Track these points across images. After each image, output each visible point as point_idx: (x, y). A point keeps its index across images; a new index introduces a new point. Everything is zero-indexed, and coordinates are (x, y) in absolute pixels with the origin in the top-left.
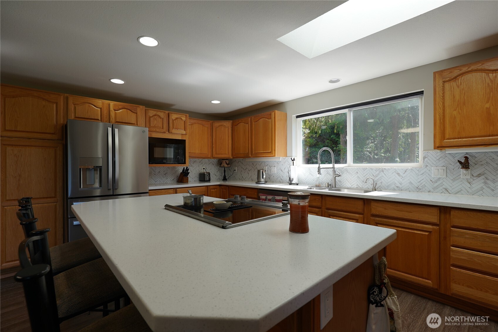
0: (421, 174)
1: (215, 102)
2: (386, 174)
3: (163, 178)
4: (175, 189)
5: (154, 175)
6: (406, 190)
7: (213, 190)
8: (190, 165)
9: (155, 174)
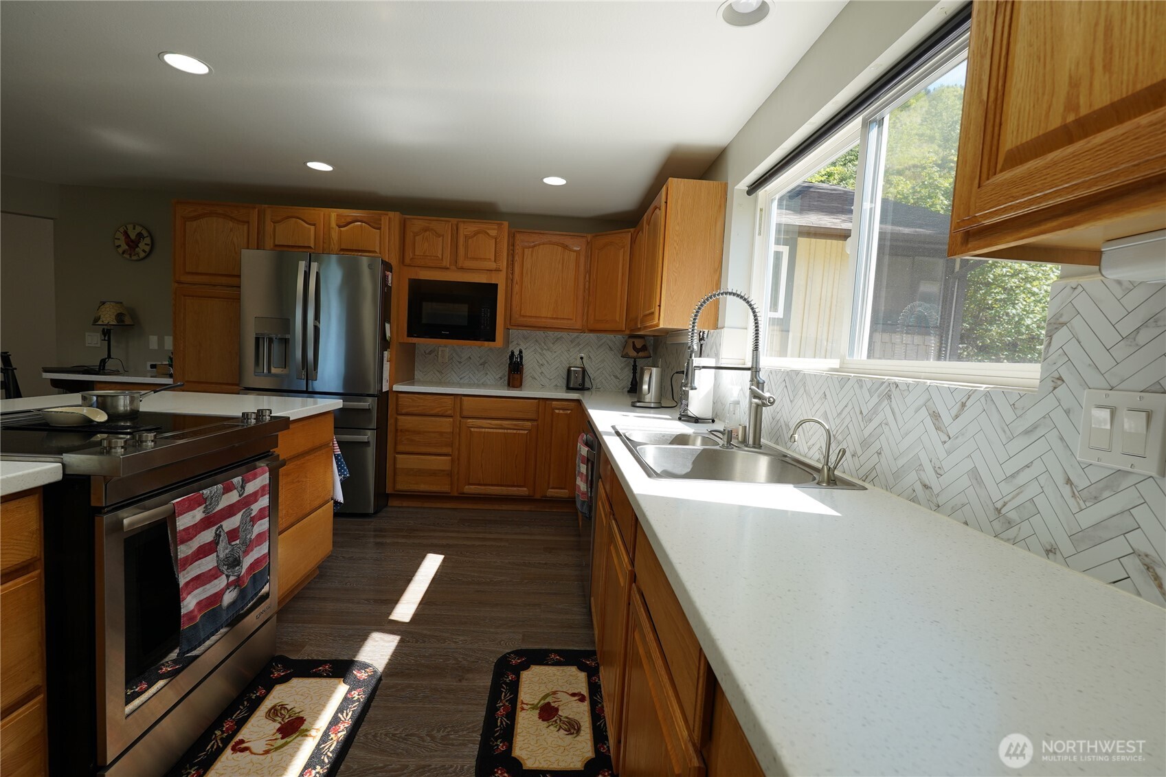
0: (1027, 432)
1: (554, 181)
2: (896, 410)
3: (476, 372)
4: (459, 398)
5: (458, 363)
6: (952, 512)
7: (561, 412)
8: (545, 347)
9: (460, 362)
